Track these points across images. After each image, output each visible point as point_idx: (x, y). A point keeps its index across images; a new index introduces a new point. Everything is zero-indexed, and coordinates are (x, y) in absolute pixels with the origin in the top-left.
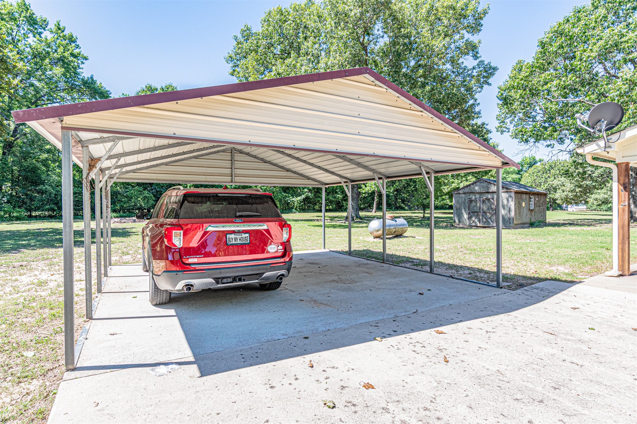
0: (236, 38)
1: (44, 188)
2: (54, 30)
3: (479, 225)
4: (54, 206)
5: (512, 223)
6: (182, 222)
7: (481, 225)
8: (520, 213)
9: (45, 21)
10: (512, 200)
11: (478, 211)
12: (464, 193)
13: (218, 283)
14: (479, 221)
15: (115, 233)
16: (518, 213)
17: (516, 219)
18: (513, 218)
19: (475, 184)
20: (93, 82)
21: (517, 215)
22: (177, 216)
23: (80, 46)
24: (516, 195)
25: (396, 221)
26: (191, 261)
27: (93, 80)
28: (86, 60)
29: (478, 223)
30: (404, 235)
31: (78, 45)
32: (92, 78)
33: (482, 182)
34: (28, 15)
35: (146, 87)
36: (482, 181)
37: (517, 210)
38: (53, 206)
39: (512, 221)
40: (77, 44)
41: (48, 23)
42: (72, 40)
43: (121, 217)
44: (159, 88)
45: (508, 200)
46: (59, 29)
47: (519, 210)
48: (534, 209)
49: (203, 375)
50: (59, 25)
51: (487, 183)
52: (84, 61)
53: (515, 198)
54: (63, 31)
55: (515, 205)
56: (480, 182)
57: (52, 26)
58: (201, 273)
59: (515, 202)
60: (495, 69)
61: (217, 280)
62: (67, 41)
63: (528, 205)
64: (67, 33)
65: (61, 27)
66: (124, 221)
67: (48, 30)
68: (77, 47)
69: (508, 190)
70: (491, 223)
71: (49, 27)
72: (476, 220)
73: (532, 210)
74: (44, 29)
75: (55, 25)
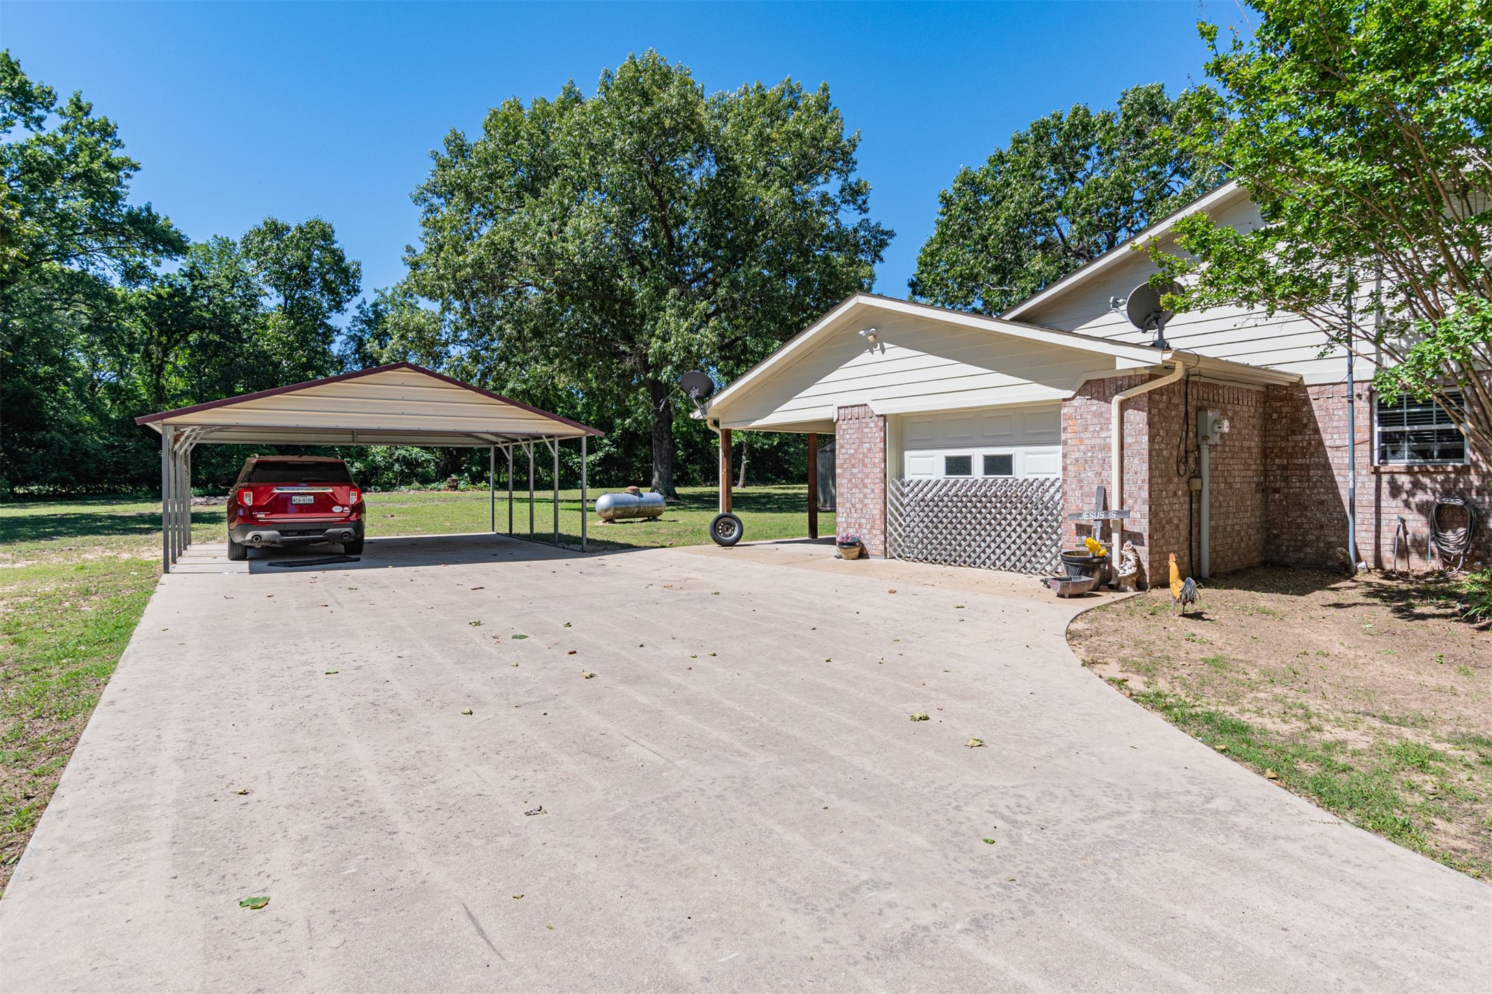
0: (435, 155)
1: (48, 436)
2: (68, 112)
4: (68, 473)
6: (253, 484)
9: (49, 93)
13: (283, 535)
15: (197, 518)
20: (152, 219)
22: (249, 481)
23: (123, 141)
25: (641, 495)
26: (259, 516)
27: (150, 214)
28: (135, 171)
30: (659, 518)
31: (119, 141)
32: (148, 209)
34: (16, 84)
35: (266, 223)
38: (65, 474)
40: (118, 138)
41: (55, 98)
42: (106, 131)
43: (209, 494)
44: (293, 226)
46: (80, 108)
49: (251, 573)
50: (79, 100)
52: (132, 173)
54: (87, 114)
57: (63, 102)
58: (267, 525)
60: (891, 234)
61: (283, 533)
62: (97, 136)
64: (96, 115)
65: (84, 103)
66: (214, 501)
67: (56, 111)
68: (118, 144)
71: (57, 106)
74: (47, 108)
75: (71, 101)
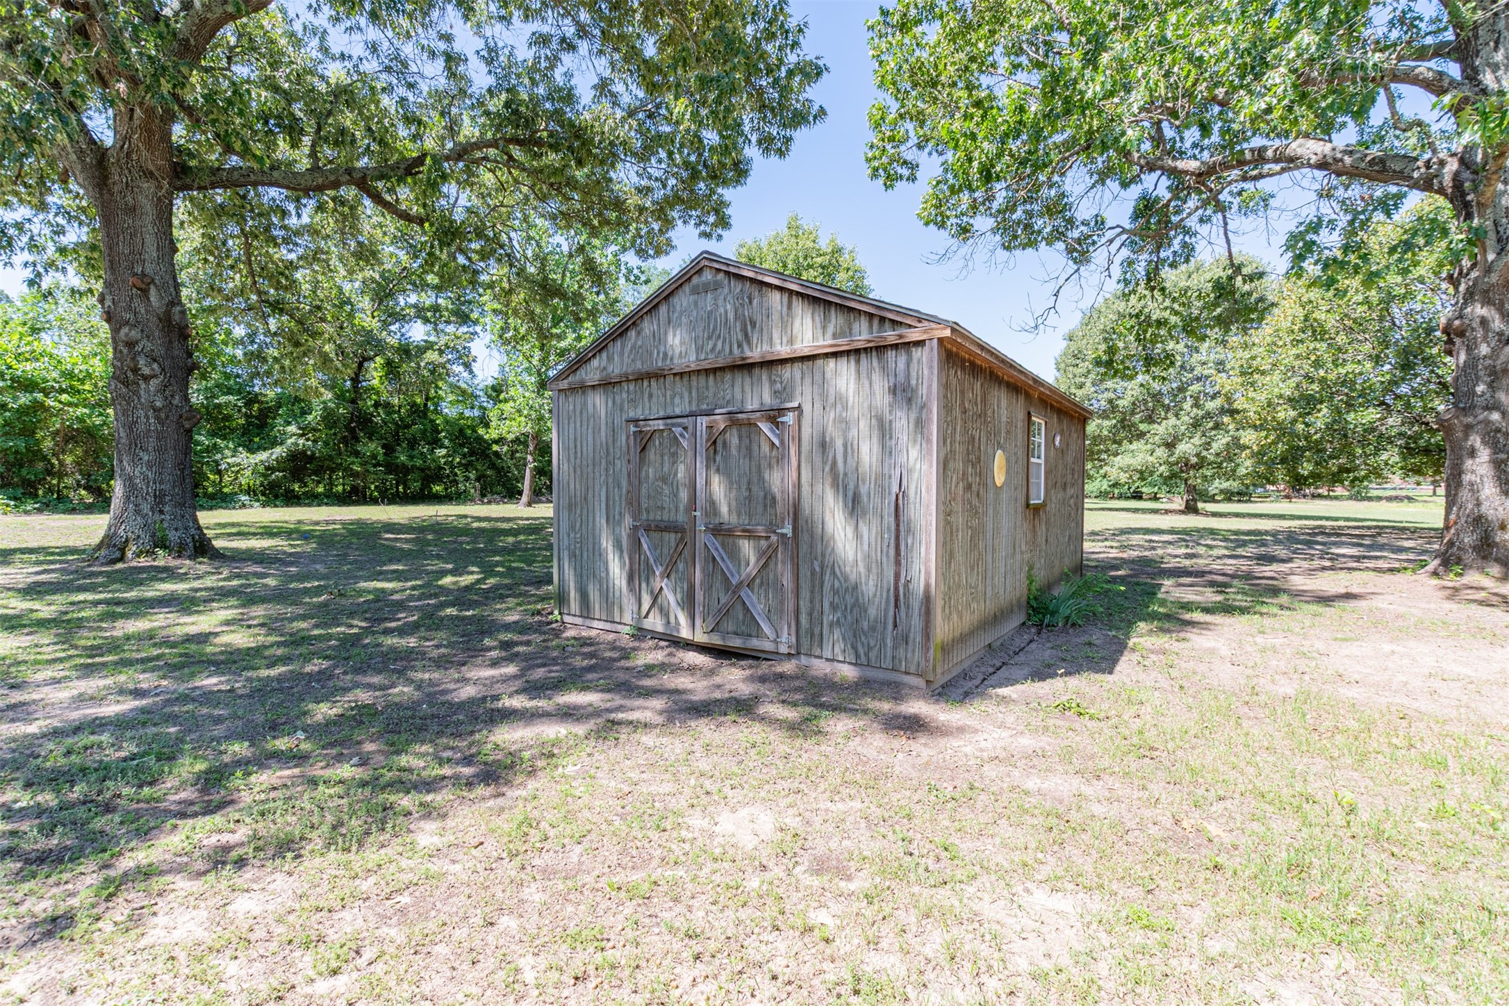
3: (685, 633)
5: (916, 636)
7: (700, 638)
8: (976, 534)
10: (920, 425)
11: (681, 518)
12: (607, 385)
14: (689, 603)
16: (962, 537)
17: (948, 597)
18: (927, 599)
19: (663, 309)
21: (959, 557)
24: (956, 376)
29: (683, 619)
33: (706, 289)
36: (708, 276)
37: (959, 520)
39: (916, 622)
45: (884, 430)
47: (973, 511)
48: (1044, 505)
51: (737, 287)
53: (946, 408)
55: (944, 466)
56: (695, 291)
59: (943, 439)
63: (1020, 479)
69: (890, 335)
70: (766, 628)
72: (670, 597)
73: (1037, 510)
